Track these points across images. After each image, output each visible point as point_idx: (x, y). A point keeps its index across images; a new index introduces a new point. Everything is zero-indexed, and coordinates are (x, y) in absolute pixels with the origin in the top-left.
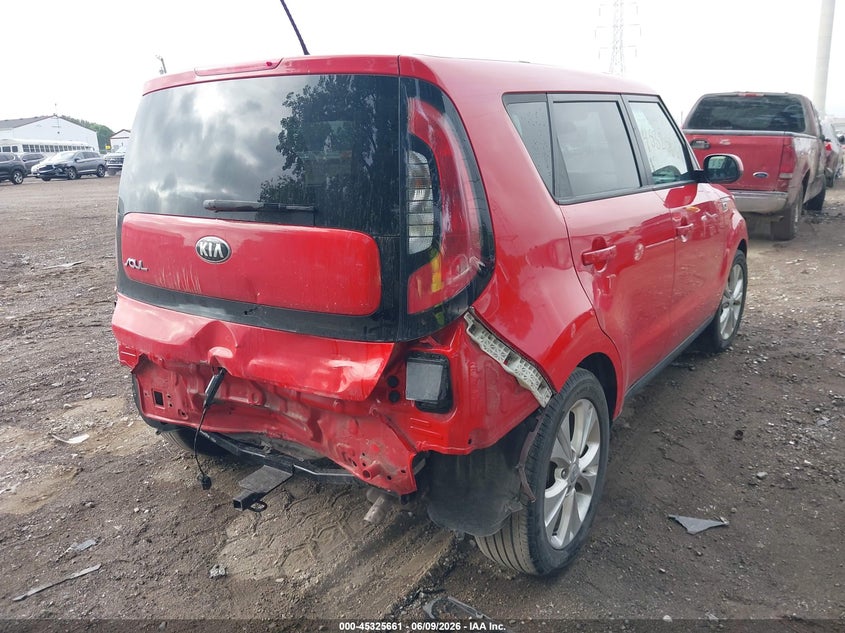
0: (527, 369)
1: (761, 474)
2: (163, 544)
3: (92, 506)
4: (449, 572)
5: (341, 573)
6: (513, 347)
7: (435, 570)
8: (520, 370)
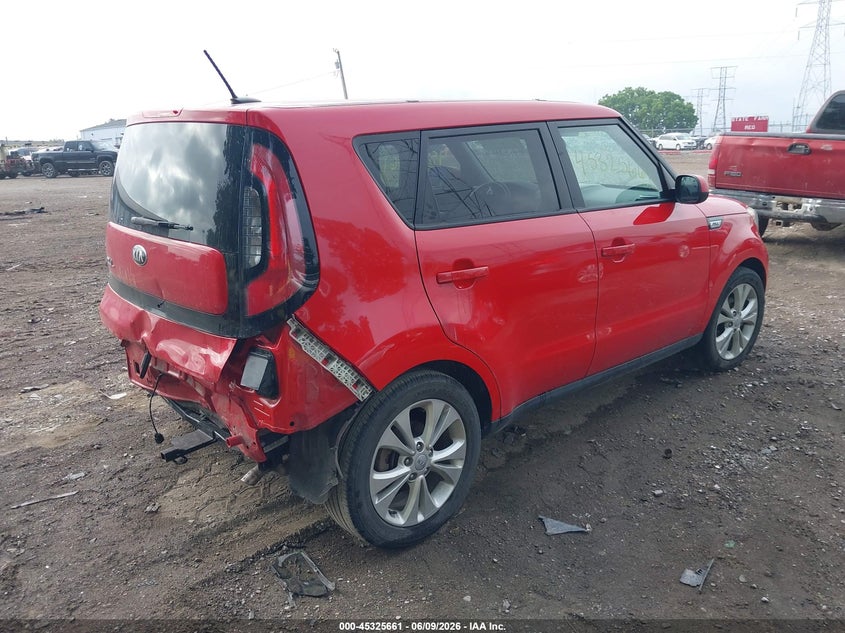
0: (343, 368)
1: (658, 492)
2: (129, 483)
3: (98, 448)
4: (320, 533)
5: (239, 522)
6: (331, 349)
7: (307, 530)
8: (336, 369)
